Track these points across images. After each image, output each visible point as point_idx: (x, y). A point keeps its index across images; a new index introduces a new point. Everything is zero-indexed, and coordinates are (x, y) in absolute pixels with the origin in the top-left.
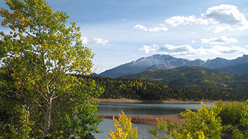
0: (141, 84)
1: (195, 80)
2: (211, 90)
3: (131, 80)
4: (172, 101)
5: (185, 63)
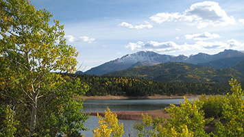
0: (126, 81)
1: (179, 75)
2: (194, 85)
3: (117, 77)
4: (157, 96)
5: (168, 59)
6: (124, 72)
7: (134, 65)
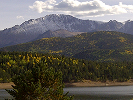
1: (111, 51)
4: (86, 83)
5: (93, 27)
6: (28, 46)
7: (41, 35)
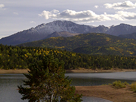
0: (47, 53)
1: (100, 48)
2: (119, 58)
4: (81, 70)
6: (40, 43)
